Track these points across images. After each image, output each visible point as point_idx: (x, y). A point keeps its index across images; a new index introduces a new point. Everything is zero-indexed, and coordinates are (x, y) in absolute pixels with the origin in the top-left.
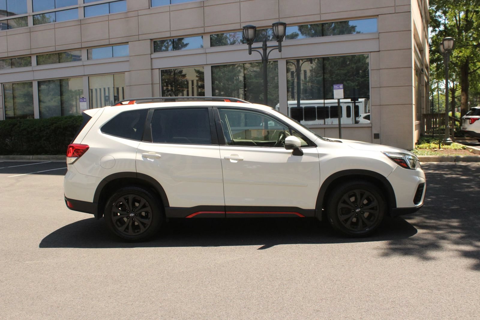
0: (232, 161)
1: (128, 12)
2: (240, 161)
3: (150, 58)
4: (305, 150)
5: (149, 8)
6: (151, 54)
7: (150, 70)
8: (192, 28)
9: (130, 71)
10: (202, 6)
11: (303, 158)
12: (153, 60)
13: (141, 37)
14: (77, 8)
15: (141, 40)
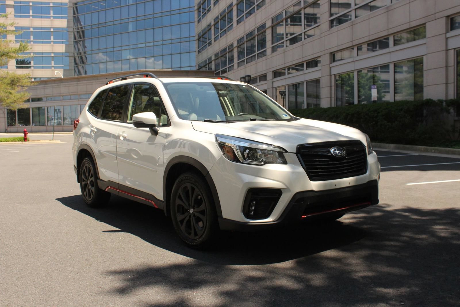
0: (121, 138)
2: (125, 138)
3: (445, 38)
6: (446, 33)
7: (445, 51)
9: (427, 54)
11: (157, 138)
12: (449, 40)
13: (437, 16)
15: (437, 19)
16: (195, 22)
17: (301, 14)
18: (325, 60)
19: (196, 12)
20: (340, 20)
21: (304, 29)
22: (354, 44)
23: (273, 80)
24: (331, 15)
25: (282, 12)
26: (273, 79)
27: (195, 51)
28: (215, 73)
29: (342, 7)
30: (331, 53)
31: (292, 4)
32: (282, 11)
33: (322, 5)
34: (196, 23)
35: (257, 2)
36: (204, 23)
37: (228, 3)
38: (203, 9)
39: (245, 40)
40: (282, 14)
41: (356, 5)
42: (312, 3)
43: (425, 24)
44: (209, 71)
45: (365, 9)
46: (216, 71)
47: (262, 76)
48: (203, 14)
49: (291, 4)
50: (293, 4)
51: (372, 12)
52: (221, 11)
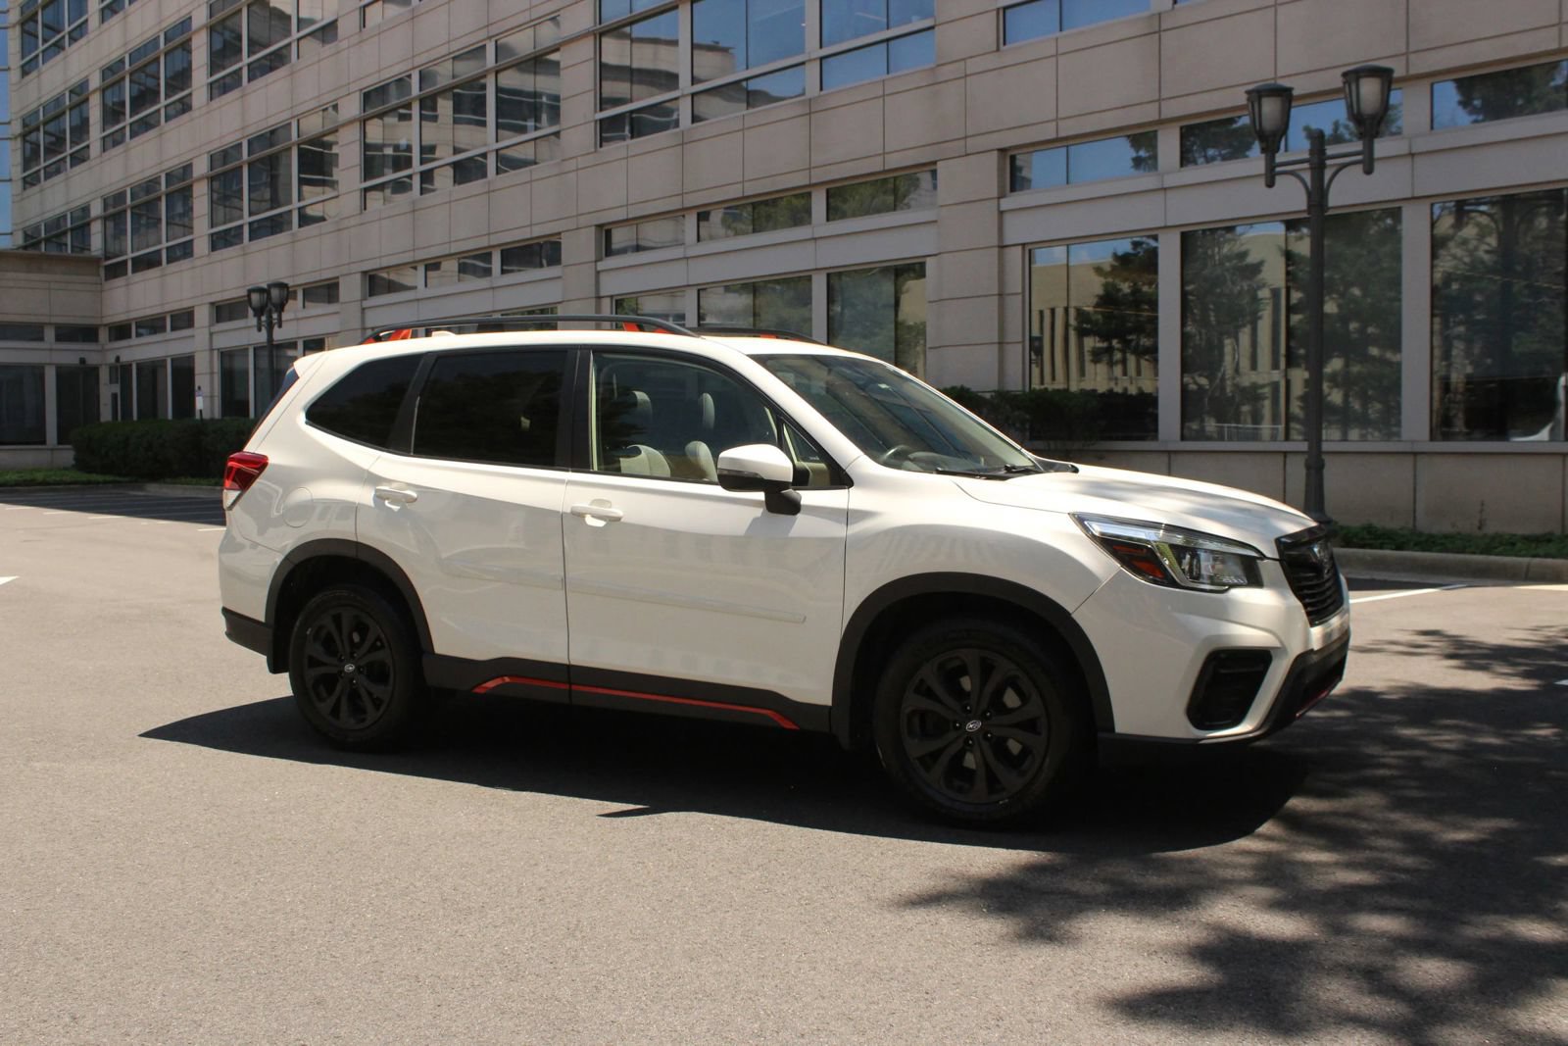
0: (590, 521)
1: (938, 66)
2: (613, 520)
3: (996, 213)
4: (808, 497)
5: (998, 50)
6: (999, 198)
7: (996, 249)
8: (1124, 107)
9: (940, 254)
10: (1157, 27)
11: (797, 521)
12: (1007, 217)
13: (973, 144)
14: (803, 63)
15: (973, 154)
16: (9, 69)
17: (484, 87)
18: (579, 247)
19: (14, 35)
20: (638, 125)
21: (497, 141)
22: (687, 204)
23: (366, 304)
24: (604, 102)
25: (407, 74)
26: (364, 299)
27: (8, 178)
28: (106, 267)
29: (640, 82)
30: (599, 227)
31: (450, 53)
32: (408, 71)
33: (566, 68)
34: (15, 75)
35: (298, 31)
36: (56, 77)
37: (171, 17)
38: (45, 26)
39: (245, 155)
40: (407, 79)
41: (694, 80)
42: (529, 57)
43: (934, 163)
44: (74, 255)
45: (730, 99)
46: (107, 258)
47: (320, 286)
48: (47, 45)
49: (444, 50)
50: (454, 52)
51: (751, 110)
52: (139, 41)
